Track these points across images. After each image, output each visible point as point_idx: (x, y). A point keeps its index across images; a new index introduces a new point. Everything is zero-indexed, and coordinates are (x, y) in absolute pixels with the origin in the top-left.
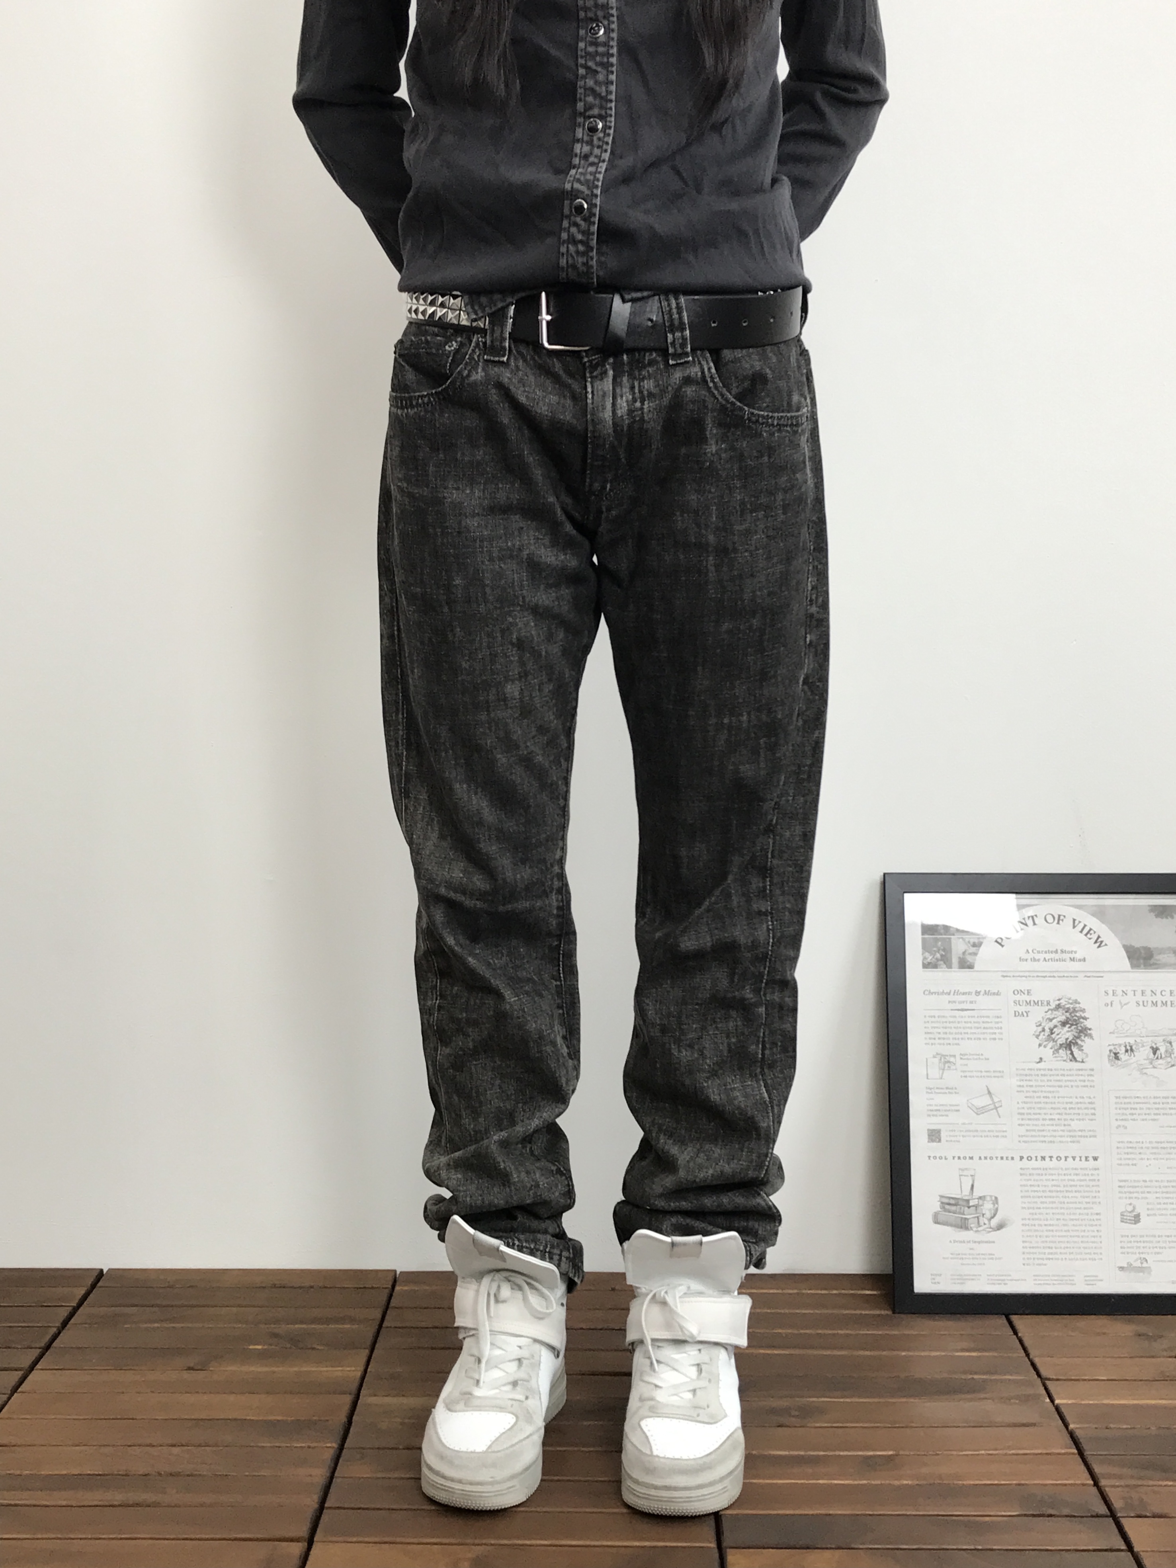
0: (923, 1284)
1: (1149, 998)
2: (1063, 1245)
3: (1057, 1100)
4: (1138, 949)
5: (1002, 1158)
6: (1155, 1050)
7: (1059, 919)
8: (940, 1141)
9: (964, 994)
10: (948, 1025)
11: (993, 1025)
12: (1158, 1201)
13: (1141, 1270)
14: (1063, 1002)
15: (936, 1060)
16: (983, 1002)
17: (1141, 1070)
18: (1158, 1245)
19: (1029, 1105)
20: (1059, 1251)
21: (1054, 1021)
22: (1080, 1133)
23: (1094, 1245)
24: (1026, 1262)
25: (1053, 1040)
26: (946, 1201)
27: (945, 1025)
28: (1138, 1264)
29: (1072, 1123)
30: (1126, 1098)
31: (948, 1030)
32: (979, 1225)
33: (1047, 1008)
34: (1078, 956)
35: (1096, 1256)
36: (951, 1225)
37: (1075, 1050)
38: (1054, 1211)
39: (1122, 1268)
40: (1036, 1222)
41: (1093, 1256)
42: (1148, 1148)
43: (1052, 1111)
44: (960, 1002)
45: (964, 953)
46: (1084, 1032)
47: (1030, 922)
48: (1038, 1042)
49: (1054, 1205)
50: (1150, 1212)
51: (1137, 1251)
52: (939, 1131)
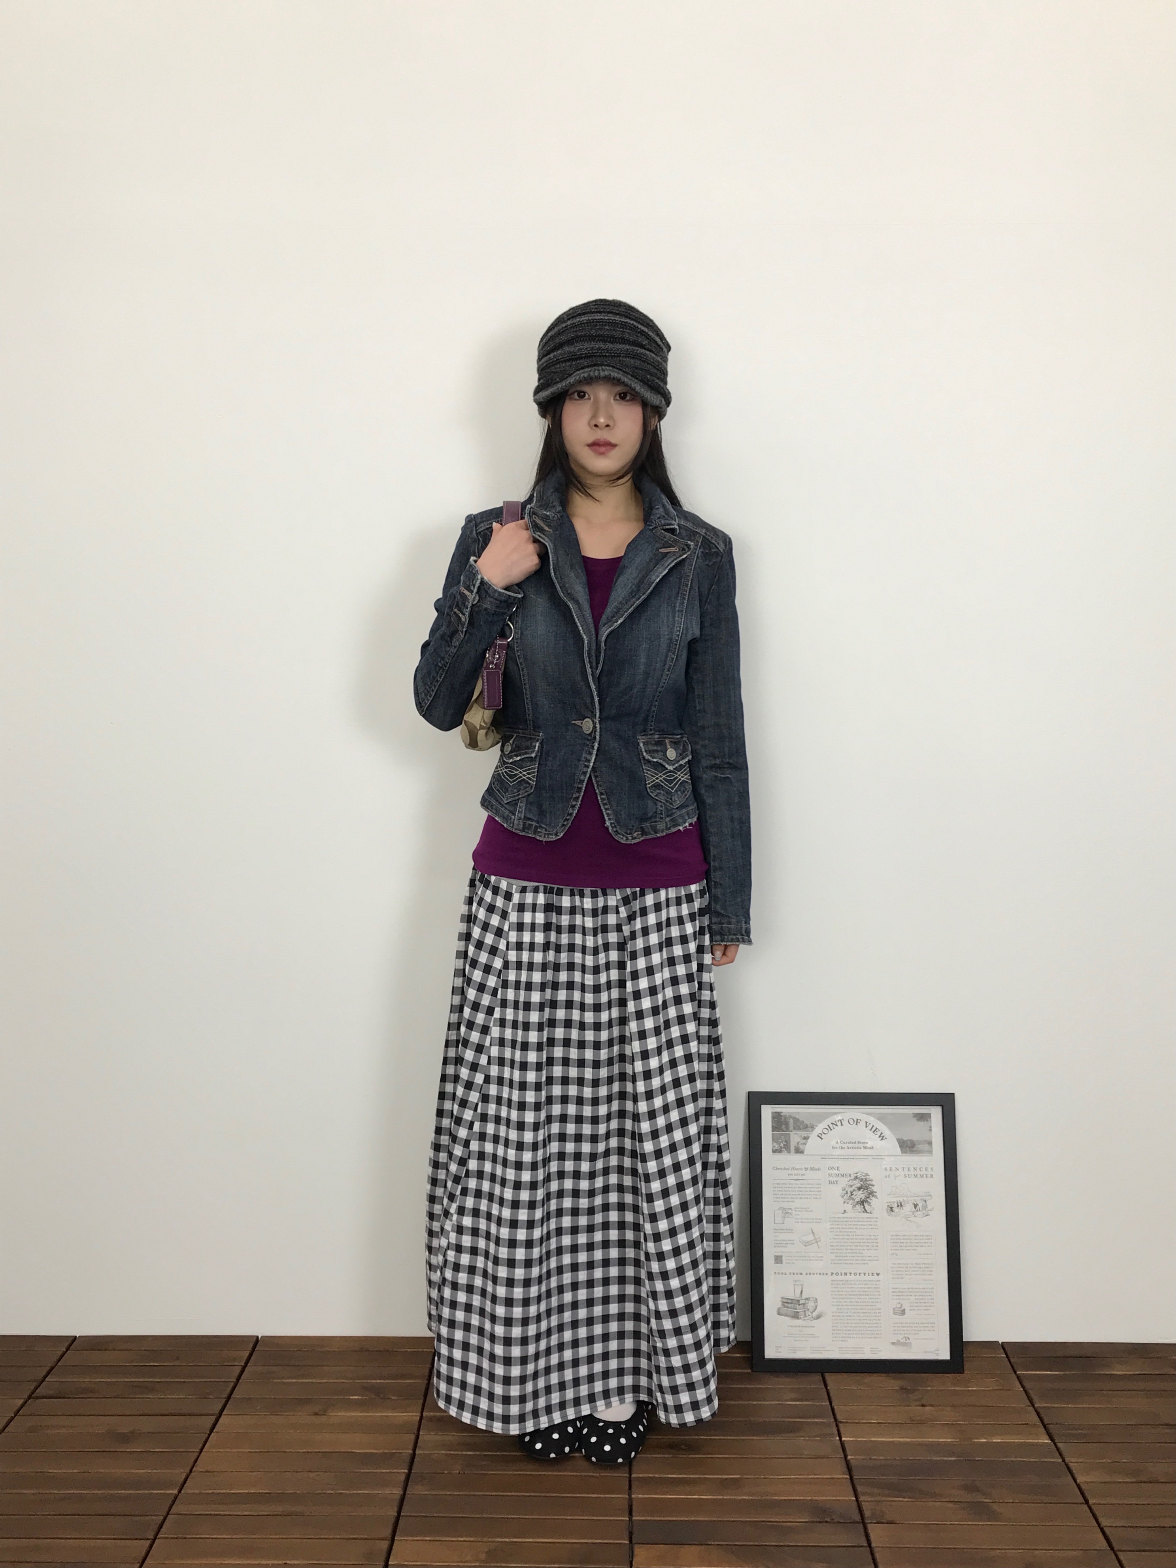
0: (771, 1352)
1: (912, 1172)
2: (857, 1329)
3: (855, 1237)
4: (906, 1141)
5: (820, 1274)
6: (916, 1206)
7: (857, 1122)
8: (782, 1263)
9: (797, 1169)
10: (787, 1189)
11: (816, 1190)
12: (917, 1301)
13: (905, 1344)
14: (859, 1175)
15: (780, 1212)
16: (810, 1174)
17: (907, 1218)
18: (916, 1329)
19: (837, 1240)
20: (855, 1332)
21: (854, 1187)
22: (868, 1258)
23: (877, 1329)
24: (834, 1339)
25: (853, 1199)
26: (786, 1301)
27: (786, 1189)
28: (903, 1341)
29: (863, 1252)
30: (896, 1236)
31: (788, 1193)
32: (805, 1316)
33: (849, 1179)
34: (868, 1146)
35: (878, 1336)
36: (788, 1316)
37: (866, 1205)
38: (853, 1307)
39: (893, 1343)
40: (840, 1314)
41: (876, 1336)
42: (910, 1267)
43: (851, 1244)
44: (795, 1175)
45: (798, 1143)
46: (872, 1194)
47: (839, 1124)
48: (842, 1200)
49: (852, 1304)
50: (912, 1308)
51: (903, 1332)
52: (781, 1257)
